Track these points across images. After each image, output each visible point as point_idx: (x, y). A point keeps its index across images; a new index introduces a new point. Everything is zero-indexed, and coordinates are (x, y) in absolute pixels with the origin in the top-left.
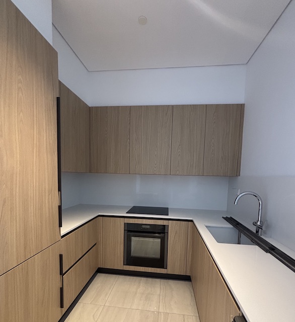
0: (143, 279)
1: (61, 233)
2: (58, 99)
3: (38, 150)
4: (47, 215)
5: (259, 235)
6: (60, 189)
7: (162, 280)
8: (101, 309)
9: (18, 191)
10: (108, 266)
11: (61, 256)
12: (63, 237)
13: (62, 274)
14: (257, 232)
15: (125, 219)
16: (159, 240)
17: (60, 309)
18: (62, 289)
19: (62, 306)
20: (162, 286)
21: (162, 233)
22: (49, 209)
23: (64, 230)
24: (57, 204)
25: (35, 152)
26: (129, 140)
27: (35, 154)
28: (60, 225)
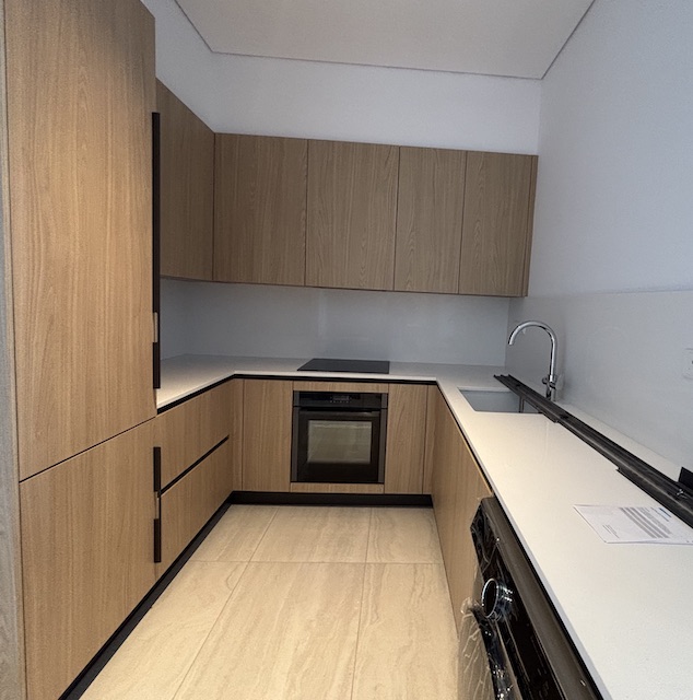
0: (334, 510)
1: (158, 403)
2: (155, 117)
3: (114, 223)
4: (131, 360)
5: (552, 400)
6: (156, 308)
7: (374, 509)
8: (242, 569)
9: (75, 304)
10: (256, 486)
11: (157, 451)
12: (160, 411)
13: (158, 489)
14: (549, 395)
15: (296, 383)
16: (368, 426)
17: (152, 565)
18: (157, 524)
19: (157, 558)
20: (373, 520)
21: (375, 410)
22: (134, 348)
23: (165, 397)
24: (150, 339)
25: (108, 224)
26: (304, 213)
27: (108, 229)
28: (157, 385)
